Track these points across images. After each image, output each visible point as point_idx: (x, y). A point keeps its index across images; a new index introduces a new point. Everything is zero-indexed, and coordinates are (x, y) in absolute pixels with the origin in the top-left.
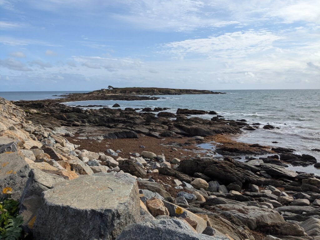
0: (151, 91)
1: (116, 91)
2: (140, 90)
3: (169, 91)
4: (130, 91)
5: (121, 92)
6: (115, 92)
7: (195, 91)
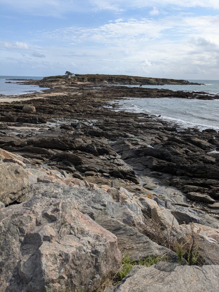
0: (126, 80)
1: (83, 79)
2: (112, 78)
3: (149, 80)
4: (100, 79)
5: (89, 80)
6: (81, 80)
7: (172, 80)
